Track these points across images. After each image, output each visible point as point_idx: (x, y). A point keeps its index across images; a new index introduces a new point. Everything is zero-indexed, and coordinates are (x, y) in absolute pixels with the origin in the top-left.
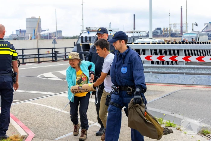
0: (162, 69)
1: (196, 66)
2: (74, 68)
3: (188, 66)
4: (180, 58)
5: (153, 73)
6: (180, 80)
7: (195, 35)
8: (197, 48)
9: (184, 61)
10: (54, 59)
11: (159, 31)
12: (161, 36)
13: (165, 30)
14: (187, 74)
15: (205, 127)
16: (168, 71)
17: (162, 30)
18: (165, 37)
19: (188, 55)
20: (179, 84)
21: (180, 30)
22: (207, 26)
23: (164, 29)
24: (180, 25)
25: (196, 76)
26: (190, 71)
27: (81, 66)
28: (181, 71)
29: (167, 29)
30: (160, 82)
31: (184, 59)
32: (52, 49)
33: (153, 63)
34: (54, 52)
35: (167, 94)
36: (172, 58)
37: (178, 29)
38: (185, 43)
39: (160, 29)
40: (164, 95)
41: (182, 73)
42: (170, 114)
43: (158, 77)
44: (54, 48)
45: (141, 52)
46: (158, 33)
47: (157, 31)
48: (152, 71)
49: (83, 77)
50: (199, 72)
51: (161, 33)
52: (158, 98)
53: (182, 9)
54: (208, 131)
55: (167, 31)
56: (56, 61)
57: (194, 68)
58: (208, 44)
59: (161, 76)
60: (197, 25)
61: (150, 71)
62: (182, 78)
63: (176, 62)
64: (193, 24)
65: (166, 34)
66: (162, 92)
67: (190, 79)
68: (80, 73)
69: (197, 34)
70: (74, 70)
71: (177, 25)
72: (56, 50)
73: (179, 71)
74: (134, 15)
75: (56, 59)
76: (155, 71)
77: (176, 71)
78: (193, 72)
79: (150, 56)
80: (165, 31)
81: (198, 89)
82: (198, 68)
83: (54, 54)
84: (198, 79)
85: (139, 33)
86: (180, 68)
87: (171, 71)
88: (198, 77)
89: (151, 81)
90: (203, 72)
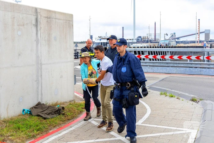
0: (156, 64)
1: (178, 62)
2: (86, 64)
3: (173, 62)
4: (167, 57)
5: (150, 66)
6: (167, 71)
7: (168, 42)
8: (178, 51)
9: (170, 58)
10: (76, 57)
11: (140, 39)
12: (142, 42)
13: (146, 37)
14: (171, 67)
15: (194, 97)
16: (160, 65)
17: (142, 38)
18: (144, 43)
19: (172, 55)
20: (167, 73)
21: (154, 38)
22: (172, 35)
23: (143, 37)
24: (154, 35)
25: (178, 68)
26: (174, 65)
27: (91, 62)
28: (168, 65)
29: (145, 37)
30: (155, 72)
31: (170, 57)
33: (150, 60)
34: (76, 52)
35: (161, 79)
36: (162, 57)
37: (153, 37)
38: (161, 47)
39: (140, 37)
40: (160, 79)
41: (169, 67)
42: (170, 90)
43: (153, 68)
44: (76, 50)
45: (141, 53)
46: (139, 40)
47: (138, 38)
48: (149, 65)
49: (93, 71)
50: (180, 66)
51: (141, 40)
52: (157, 81)
53: (155, 24)
54: (196, 99)
55: (145, 39)
56: (78, 58)
57: (176, 63)
58: (176, 48)
59: (155, 68)
60: (167, 35)
61: (148, 65)
62: (168, 70)
63: (165, 59)
64: (165, 34)
65: (144, 40)
66: (158, 78)
67: (174, 70)
68: (90, 68)
69: (169, 41)
70: (86, 65)
71: (152, 35)
72: (77, 51)
73: (167, 65)
74: (123, 28)
76: (152, 65)
77: (165, 65)
78: (176, 65)
79: (148, 56)
80: (144, 39)
81: (179, 76)
82: (179, 63)
83: (76, 54)
84: (179, 70)
85: (132, 40)
86: (167, 63)
87: (161, 65)
88: (179, 69)
89: (149, 71)
90: (182, 66)
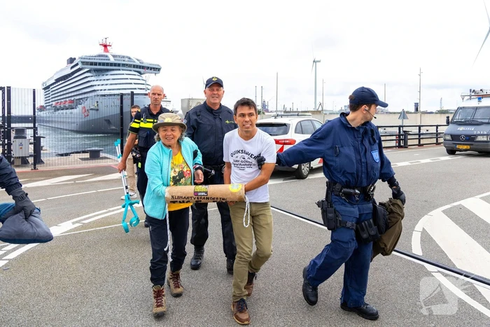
10: (402, 144)
32: (400, 127)
34: (401, 133)
44: (403, 126)
49: (185, 170)
56: (405, 146)
68: (178, 159)
72: (405, 129)
75: (406, 143)
83: (402, 135)
